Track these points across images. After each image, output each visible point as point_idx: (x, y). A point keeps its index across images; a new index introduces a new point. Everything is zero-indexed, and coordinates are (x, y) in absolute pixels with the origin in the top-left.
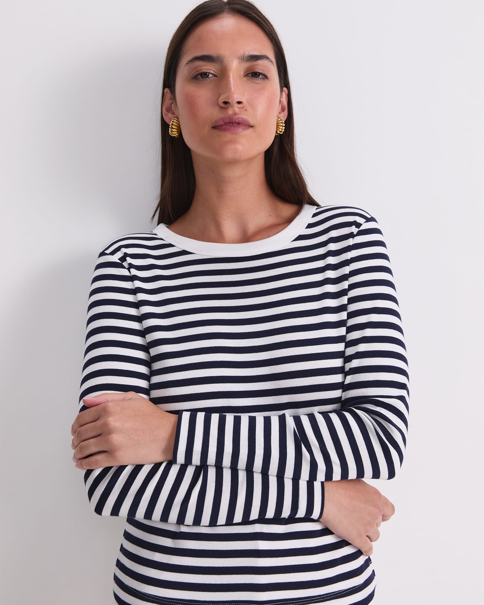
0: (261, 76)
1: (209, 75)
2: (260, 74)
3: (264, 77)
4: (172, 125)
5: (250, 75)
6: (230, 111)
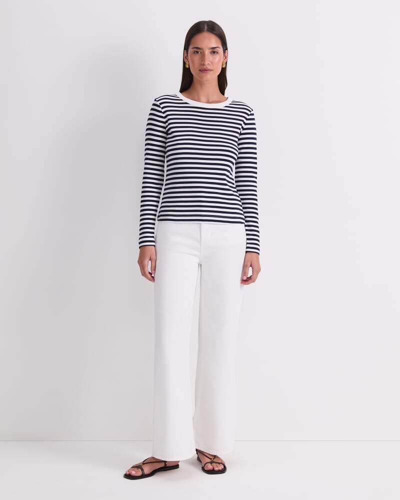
0: (216, 53)
4: (187, 63)
5: (212, 52)
6: (205, 67)
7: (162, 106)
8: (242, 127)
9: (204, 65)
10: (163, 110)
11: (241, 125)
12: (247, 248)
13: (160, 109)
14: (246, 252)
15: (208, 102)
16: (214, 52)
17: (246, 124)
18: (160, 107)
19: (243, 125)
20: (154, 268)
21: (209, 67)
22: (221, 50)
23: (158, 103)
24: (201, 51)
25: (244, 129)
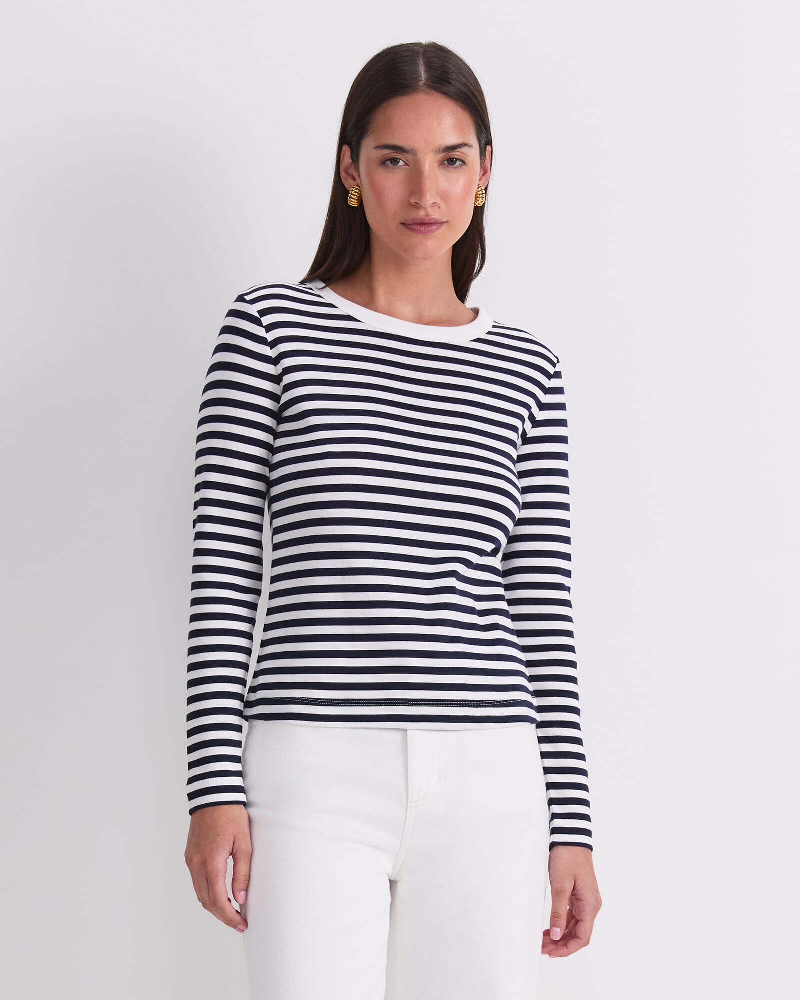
0: (458, 163)
1: (399, 162)
2: (457, 159)
3: (461, 163)
4: (353, 191)
5: (446, 162)
6: (422, 213)
7: (267, 320)
8: (532, 417)
9: (418, 206)
10: (271, 336)
11: (527, 407)
12: (555, 831)
13: (261, 332)
14: (553, 846)
15: (420, 320)
16: (452, 161)
17: (543, 407)
18: (260, 324)
19: (535, 410)
20: (243, 884)
21: (435, 215)
22: (473, 154)
23: (253, 310)
24: (409, 157)
25: (536, 424)
